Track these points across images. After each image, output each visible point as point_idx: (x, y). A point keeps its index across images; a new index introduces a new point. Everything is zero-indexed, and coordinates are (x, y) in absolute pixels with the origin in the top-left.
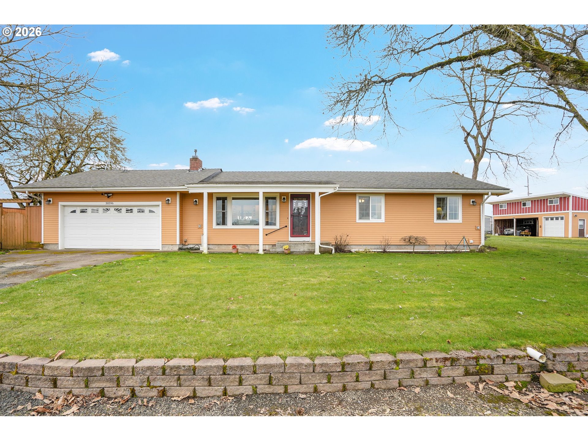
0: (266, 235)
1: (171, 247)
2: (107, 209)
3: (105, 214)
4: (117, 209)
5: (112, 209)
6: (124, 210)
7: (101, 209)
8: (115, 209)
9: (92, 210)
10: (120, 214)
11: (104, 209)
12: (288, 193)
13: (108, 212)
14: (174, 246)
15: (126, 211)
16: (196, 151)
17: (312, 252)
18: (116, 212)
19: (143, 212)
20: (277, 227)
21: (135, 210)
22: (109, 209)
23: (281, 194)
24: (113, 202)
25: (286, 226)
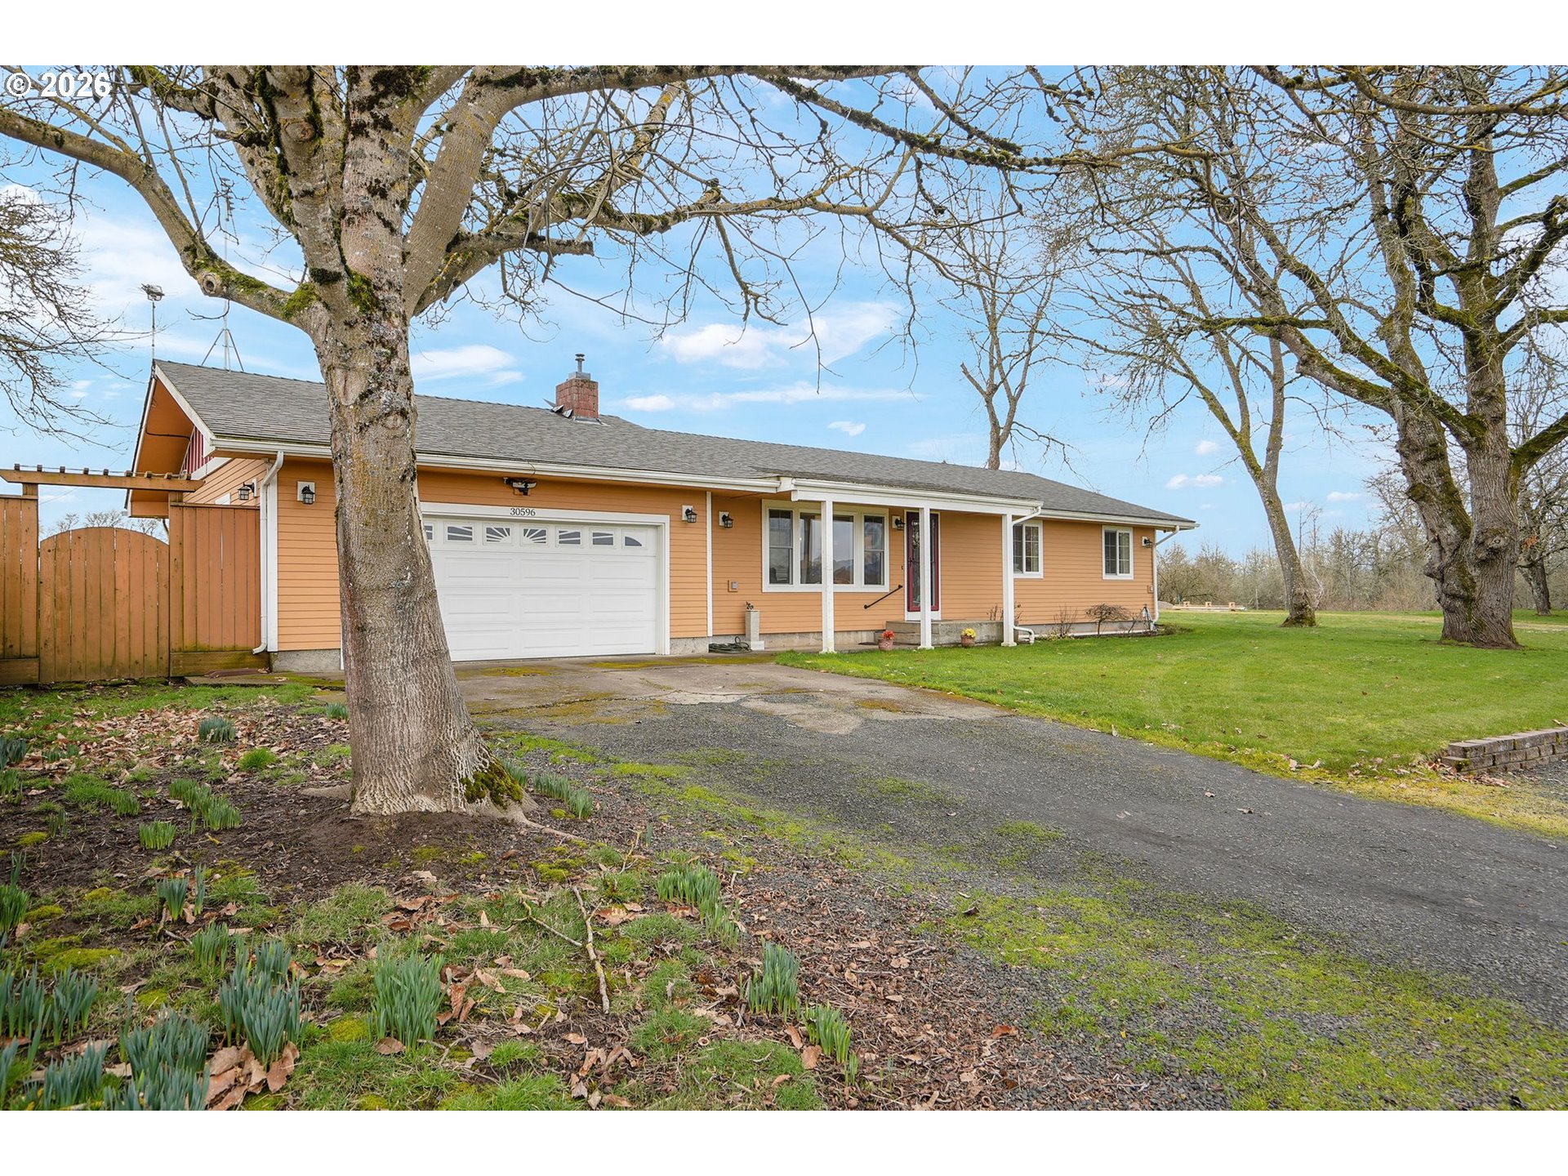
0: (866, 607)
1: (691, 644)
2: (501, 530)
3: (493, 546)
4: (532, 531)
5: (517, 530)
6: (553, 533)
7: (479, 530)
8: (525, 531)
9: (451, 529)
10: (540, 548)
11: (489, 531)
12: (902, 509)
13: (505, 539)
14: (699, 641)
15: (561, 537)
16: (580, 358)
17: (998, 642)
18: (528, 540)
19: (609, 542)
20: (885, 588)
21: (586, 535)
22: (508, 530)
23: (893, 510)
24: (535, 510)
25: (900, 587)
